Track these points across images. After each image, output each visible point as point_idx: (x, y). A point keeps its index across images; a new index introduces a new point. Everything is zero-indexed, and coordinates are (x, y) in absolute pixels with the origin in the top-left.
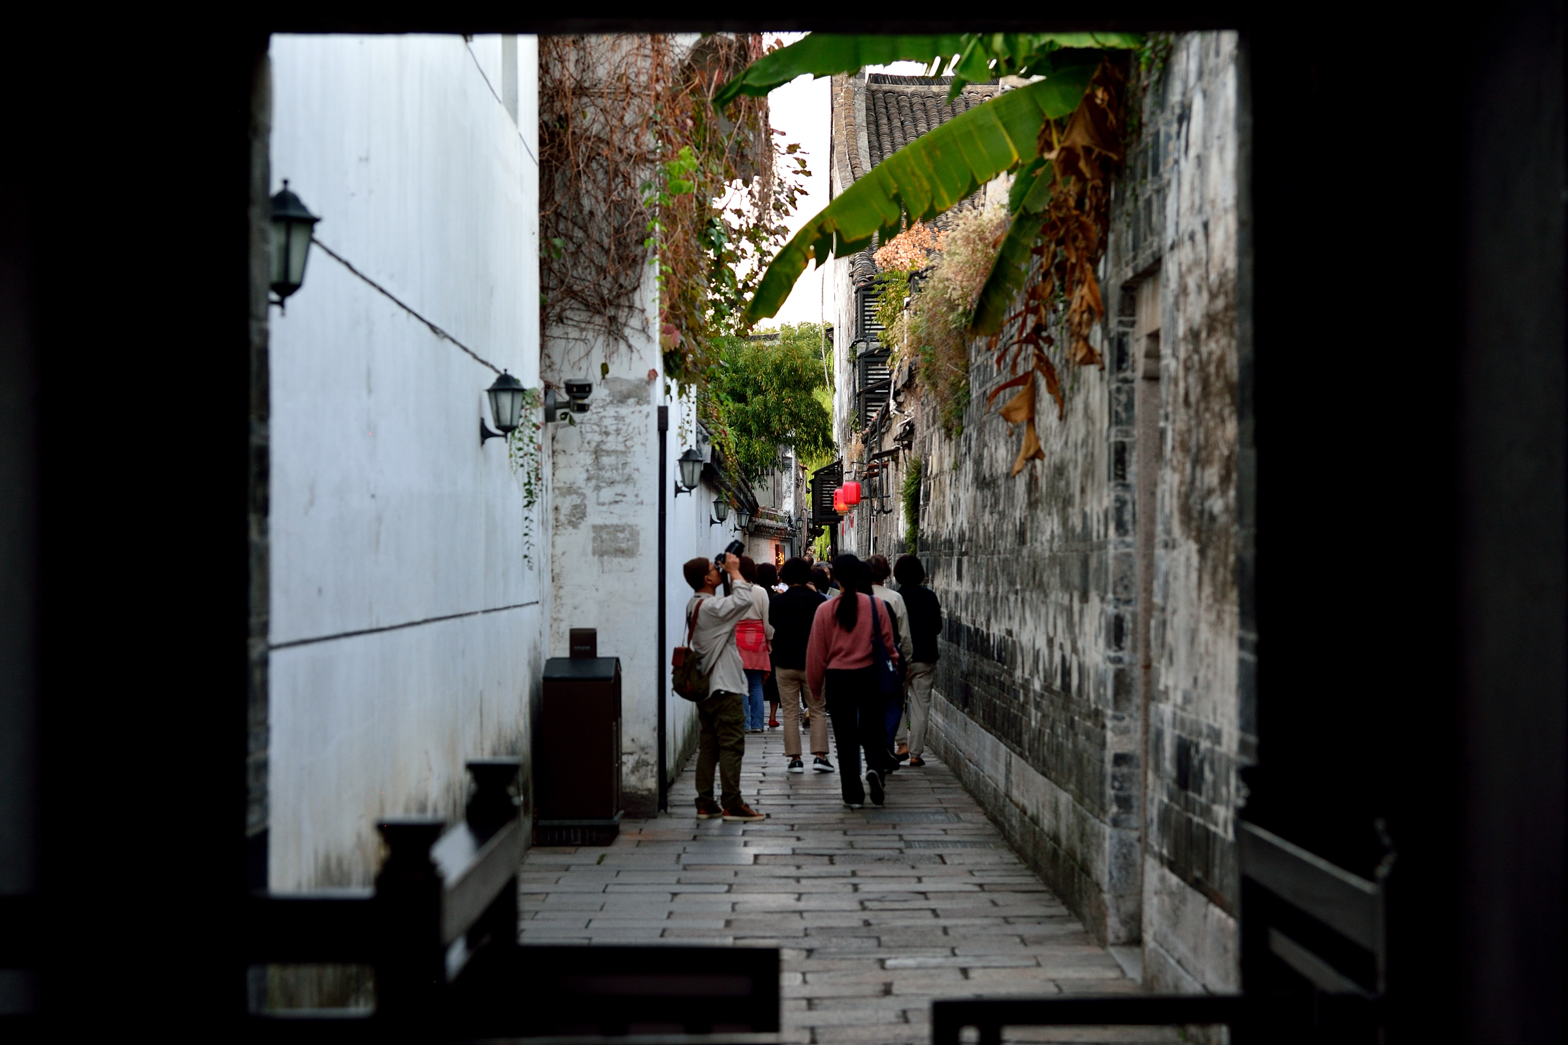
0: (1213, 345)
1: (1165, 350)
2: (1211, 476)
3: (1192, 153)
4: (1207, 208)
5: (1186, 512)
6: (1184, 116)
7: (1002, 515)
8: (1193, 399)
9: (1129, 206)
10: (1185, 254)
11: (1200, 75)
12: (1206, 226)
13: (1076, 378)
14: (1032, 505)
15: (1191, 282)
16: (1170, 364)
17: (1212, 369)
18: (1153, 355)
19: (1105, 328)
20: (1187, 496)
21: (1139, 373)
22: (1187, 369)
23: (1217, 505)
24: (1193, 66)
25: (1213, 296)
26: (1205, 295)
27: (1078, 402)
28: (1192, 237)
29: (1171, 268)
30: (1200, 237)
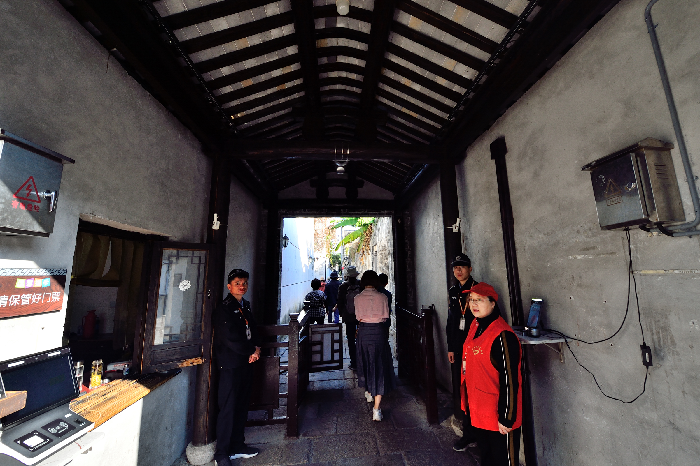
0: (383, 252)
1: (377, 253)
2: (383, 265)
3: (380, 233)
4: (382, 238)
5: (380, 269)
6: (379, 230)
7: (359, 270)
8: (381, 258)
9: (373, 239)
10: (380, 243)
11: (381, 225)
12: (382, 240)
13: (367, 256)
14: (362, 269)
15: (380, 246)
16: (378, 254)
17: (383, 254)
18: (376, 253)
19: (370, 251)
20: (381, 268)
21: (374, 255)
22: (380, 255)
23: (384, 268)
24: (380, 225)
25: (383, 247)
26: (382, 247)
27: (367, 258)
28: (380, 241)
29: (378, 244)
30: (381, 241)
